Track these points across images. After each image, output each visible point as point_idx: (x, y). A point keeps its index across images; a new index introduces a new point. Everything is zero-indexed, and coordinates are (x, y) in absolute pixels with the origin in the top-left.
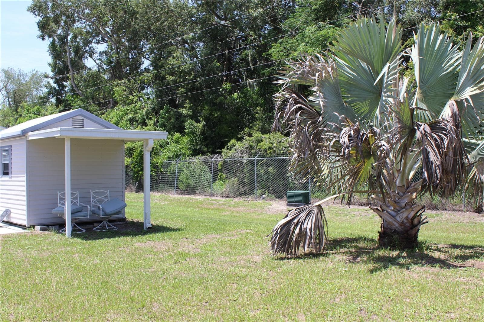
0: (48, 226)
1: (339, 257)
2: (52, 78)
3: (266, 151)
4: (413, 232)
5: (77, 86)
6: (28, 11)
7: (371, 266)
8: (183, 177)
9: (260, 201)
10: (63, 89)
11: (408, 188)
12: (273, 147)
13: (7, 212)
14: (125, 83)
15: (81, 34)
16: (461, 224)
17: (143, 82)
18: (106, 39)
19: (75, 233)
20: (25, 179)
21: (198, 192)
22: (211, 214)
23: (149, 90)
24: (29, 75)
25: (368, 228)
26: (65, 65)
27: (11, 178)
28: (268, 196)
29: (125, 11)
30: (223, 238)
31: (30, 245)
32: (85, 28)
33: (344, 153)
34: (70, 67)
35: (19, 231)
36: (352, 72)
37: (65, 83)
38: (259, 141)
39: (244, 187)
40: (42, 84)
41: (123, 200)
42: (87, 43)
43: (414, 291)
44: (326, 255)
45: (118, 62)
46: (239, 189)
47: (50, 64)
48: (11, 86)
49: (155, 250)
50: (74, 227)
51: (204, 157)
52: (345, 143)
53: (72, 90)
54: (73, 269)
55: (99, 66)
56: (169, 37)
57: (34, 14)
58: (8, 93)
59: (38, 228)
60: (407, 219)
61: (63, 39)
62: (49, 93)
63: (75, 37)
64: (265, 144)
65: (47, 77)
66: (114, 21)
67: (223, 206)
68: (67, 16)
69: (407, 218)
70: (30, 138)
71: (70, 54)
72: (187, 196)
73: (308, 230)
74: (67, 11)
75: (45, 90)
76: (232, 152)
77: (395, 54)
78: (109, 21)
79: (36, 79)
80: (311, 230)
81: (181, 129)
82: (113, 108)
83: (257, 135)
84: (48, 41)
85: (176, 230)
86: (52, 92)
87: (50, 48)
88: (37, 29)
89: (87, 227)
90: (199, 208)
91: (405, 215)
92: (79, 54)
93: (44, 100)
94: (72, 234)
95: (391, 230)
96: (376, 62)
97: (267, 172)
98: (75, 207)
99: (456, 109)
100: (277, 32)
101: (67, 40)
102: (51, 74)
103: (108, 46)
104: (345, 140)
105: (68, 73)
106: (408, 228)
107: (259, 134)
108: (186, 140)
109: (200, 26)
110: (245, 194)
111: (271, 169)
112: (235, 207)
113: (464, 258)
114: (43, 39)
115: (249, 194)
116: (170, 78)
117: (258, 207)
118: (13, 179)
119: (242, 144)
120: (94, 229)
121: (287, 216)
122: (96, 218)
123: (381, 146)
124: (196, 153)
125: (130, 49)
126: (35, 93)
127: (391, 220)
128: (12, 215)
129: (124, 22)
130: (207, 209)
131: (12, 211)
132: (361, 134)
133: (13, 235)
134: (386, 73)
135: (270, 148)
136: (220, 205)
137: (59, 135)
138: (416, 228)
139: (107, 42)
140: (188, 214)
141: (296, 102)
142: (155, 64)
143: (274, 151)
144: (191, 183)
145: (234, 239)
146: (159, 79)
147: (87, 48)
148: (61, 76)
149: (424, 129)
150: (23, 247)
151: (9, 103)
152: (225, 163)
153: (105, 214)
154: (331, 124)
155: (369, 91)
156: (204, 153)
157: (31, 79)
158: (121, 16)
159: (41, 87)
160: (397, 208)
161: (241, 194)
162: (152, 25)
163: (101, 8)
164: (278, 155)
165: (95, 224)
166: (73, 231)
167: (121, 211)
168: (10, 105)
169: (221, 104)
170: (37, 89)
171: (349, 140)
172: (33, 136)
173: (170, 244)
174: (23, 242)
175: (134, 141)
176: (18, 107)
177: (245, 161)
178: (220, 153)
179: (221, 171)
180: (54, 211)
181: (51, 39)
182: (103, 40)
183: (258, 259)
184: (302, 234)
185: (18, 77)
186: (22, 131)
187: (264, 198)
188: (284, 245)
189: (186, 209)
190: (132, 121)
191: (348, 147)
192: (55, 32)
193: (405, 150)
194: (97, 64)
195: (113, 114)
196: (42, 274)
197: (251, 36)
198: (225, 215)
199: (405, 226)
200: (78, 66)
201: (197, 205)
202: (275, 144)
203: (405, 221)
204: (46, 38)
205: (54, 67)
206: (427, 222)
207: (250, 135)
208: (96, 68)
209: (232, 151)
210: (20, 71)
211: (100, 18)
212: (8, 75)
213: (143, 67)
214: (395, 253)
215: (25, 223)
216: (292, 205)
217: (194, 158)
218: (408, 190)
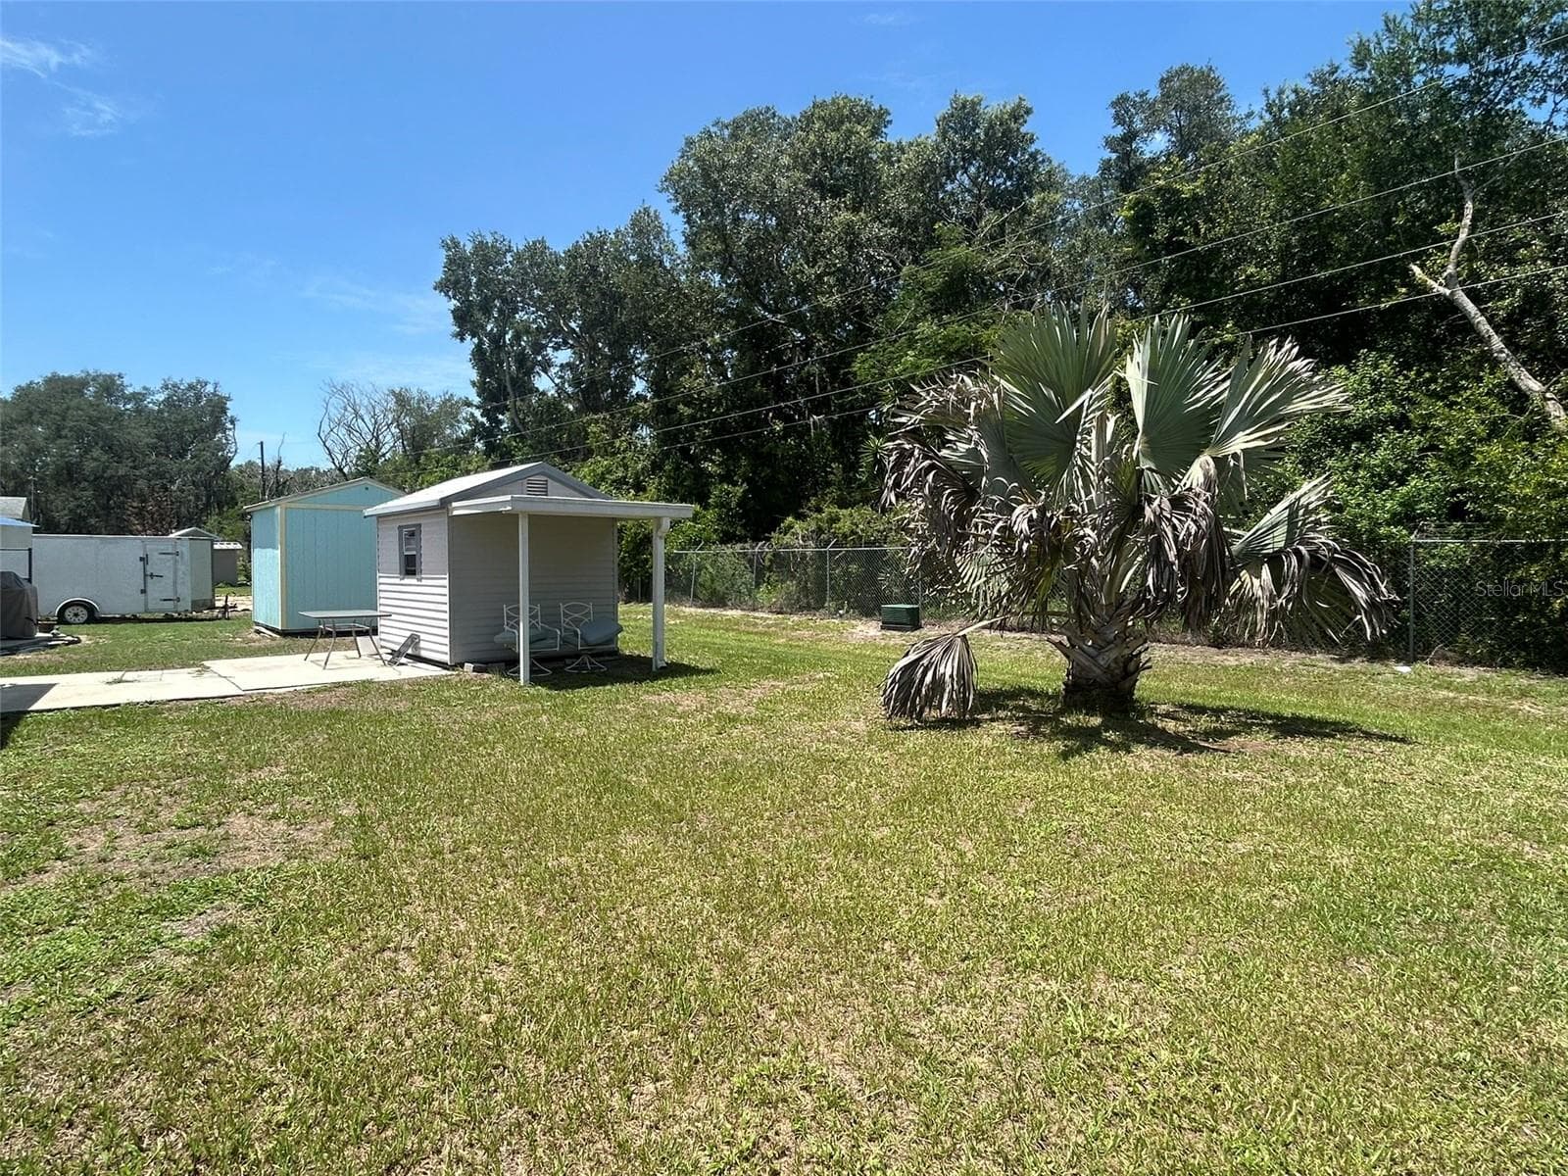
0: (486, 663)
1: (999, 728)
2: (478, 407)
3: (845, 536)
4: (1127, 685)
5: (523, 422)
6: (435, 289)
7: (1060, 745)
8: (704, 577)
9: (836, 621)
10: (497, 427)
11: (1118, 608)
12: (858, 530)
13: (413, 640)
14: (604, 419)
15: (528, 332)
16: (1189, 667)
17: (636, 417)
18: (571, 342)
19: (535, 678)
20: (446, 582)
21: (729, 603)
22: (755, 642)
23: (644, 431)
24: (438, 400)
25: (1025, 670)
26: (499, 385)
27: (420, 580)
28: (847, 612)
29: (604, 294)
30: (790, 688)
31: (460, 699)
32: (535, 321)
33: (1020, 549)
34: (509, 389)
35: (434, 674)
36: (1026, 406)
37: (500, 417)
38: (834, 520)
39: (807, 596)
40: (460, 417)
41: (616, 619)
42: (539, 348)
43: (1154, 796)
44: (978, 724)
45: (592, 382)
46: (798, 600)
47: (474, 384)
48: (407, 419)
49: (680, 709)
50: (532, 665)
51: (739, 545)
52: (1021, 532)
53: (514, 428)
54: (542, 745)
55: (560, 388)
56: (682, 340)
57: (447, 295)
58: (401, 431)
59: (469, 667)
60: (1116, 663)
61: (497, 340)
62: (474, 433)
63: (517, 337)
64: (844, 526)
65: (469, 404)
66: (585, 311)
67: (773, 629)
68: (504, 301)
69: (1116, 660)
70: (455, 513)
71: (509, 367)
72: (713, 611)
73: (947, 677)
74: (503, 290)
75: (466, 427)
76: (787, 538)
77: (1104, 372)
78: (575, 310)
79: (450, 408)
80: (951, 676)
81: (702, 498)
82: (584, 460)
83: (829, 510)
84: (470, 343)
85: (708, 672)
86: (478, 430)
87: (473, 354)
88: (451, 320)
89: (555, 665)
90: (733, 630)
91: (1113, 655)
92: (527, 367)
93: (465, 444)
94: (531, 679)
95: (1088, 679)
96: (1069, 386)
97: (846, 573)
98: (535, 632)
99: (1212, 471)
100: (863, 335)
101: (504, 342)
102: (476, 400)
103: (574, 353)
104: (1022, 526)
105: (505, 400)
106: (1118, 678)
107: (835, 509)
108: (711, 515)
109: (733, 322)
110: (807, 608)
111: (853, 567)
112: (793, 629)
113: (1221, 734)
114: (462, 340)
115: (817, 609)
116: (685, 411)
117: (832, 630)
118: (424, 582)
119: (805, 525)
120: (567, 669)
121: (907, 654)
122: (569, 649)
123: (1084, 536)
124: (727, 538)
125: (612, 359)
126: (448, 431)
127: (1087, 664)
128: (422, 644)
129: (603, 312)
130: (748, 633)
131: (422, 636)
132: (1049, 515)
133: (426, 679)
134: (1086, 405)
135: (853, 533)
136: (769, 626)
137: (509, 508)
138: (1133, 677)
139: (572, 347)
140: (718, 641)
141: (926, 457)
142: (658, 386)
143: (860, 537)
144: (718, 588)
145: (808, 688)
146: (663, 414)
147: (539, 358)
148: (495, 404)
149: (1159, 505)
150: (446, 702)
151: (404, 447)
152: (776, 555)
153: (585, 642)
154: (994, 497)
155: (1055, 439)
156: (742, 539)
157: (440, 406)
158: (596, 303)
159: (458, 422)
160: (1100, 642)
161: (801, 609)
162: (651, 318)
163: (562, 287)
164: (868, 543)
165: (568, 661)
166: (532, 672)
167: (612, 639)
168: (405, 451)
169: (771, 455)
170: (452, 426)
171: (1030, 527)
172: (460, 509)
173: (702, 697)
174: (446, 694)
175: (626, 520)
176: (419, 455)
177: (809, 552)
178: (768, 539)
179: (770, 569)
180: (498, 638)
181: (476, 340)
182: (565, 343)
183: (860, 726)
184: (938, 684)
185: (418, 403)
186: (441, 499)
187: (841, 616)
188: (904, 704)
189: (712, 632)
190: (619, 483)
191: (1027, 539)
192: (483, 328)
193: (1118, 544)
194: (557, 385)
195: (585, 472)
196: (490, 754)
197: (819, 341)
198: (778, 645)
199: (1112, 676)
200: (525, 388)
201: (730, 625)
202: (861, 526)
203: (1113, 665)
204: (468, 337)
205: (482, 388)
206: (1150, 667)
207: (819, 510)
208: (553, 392)
209: (788, 536)
210: (420, 392)
211: (560, 306)
212: (401, 400)
213: (634, 392)
214: (1096, 721)
215: (446, 658)
216: (889, 629)
217: (723, 547)
218: (1119, 611)
